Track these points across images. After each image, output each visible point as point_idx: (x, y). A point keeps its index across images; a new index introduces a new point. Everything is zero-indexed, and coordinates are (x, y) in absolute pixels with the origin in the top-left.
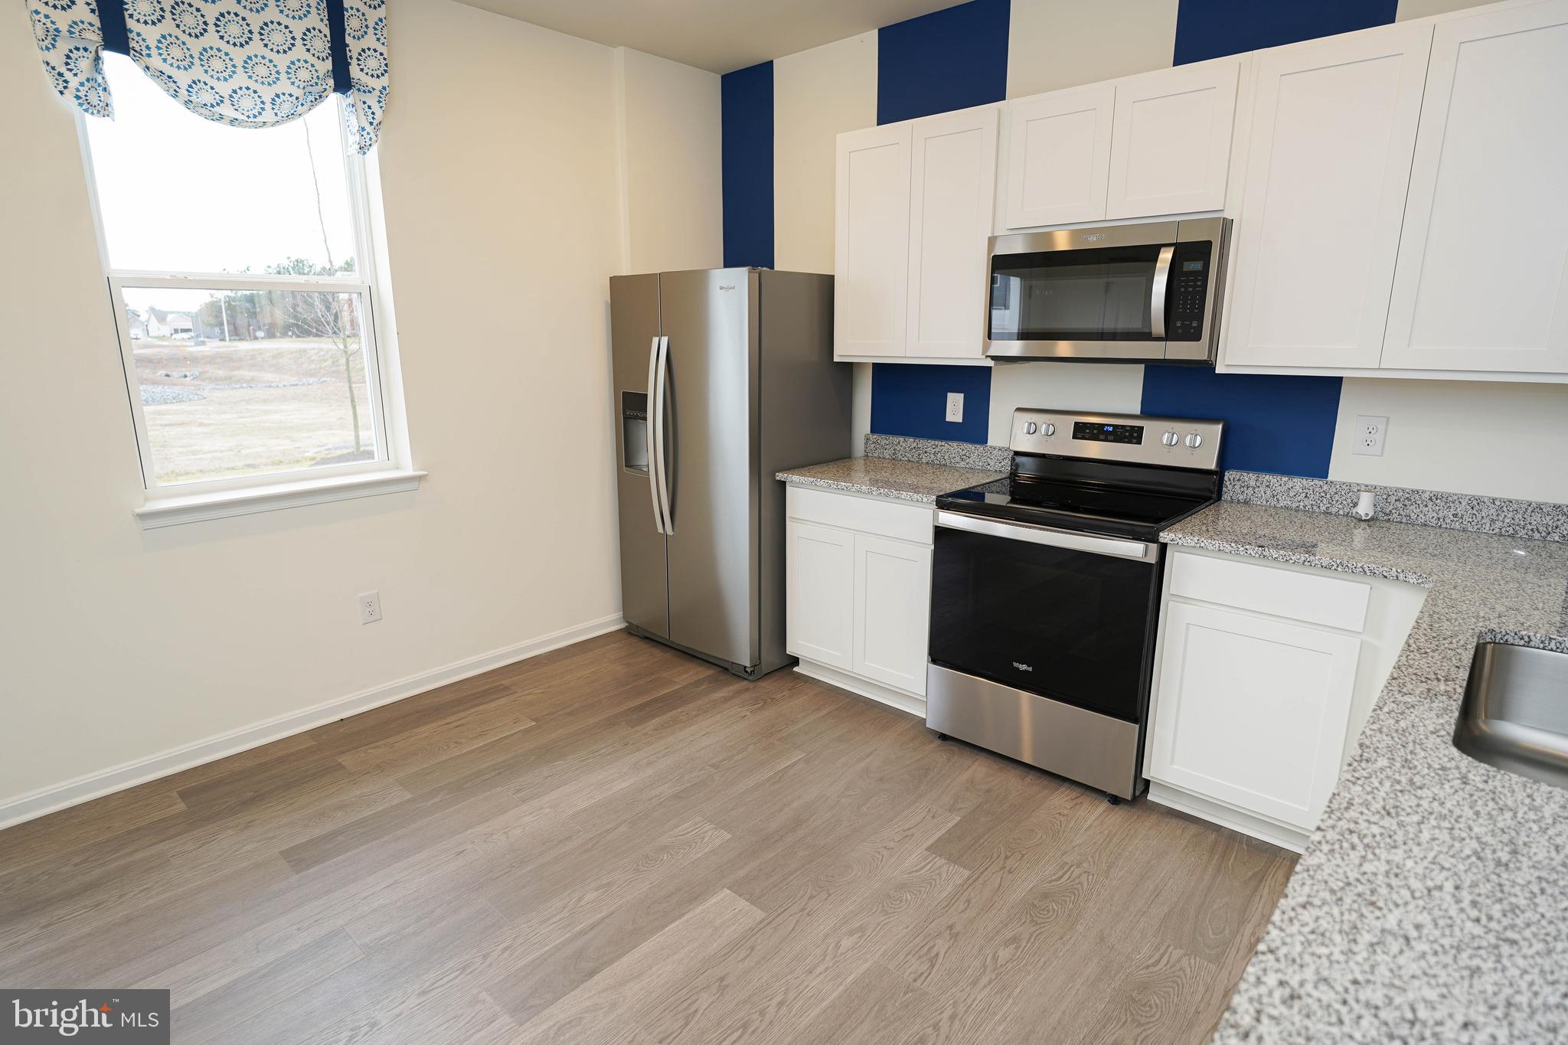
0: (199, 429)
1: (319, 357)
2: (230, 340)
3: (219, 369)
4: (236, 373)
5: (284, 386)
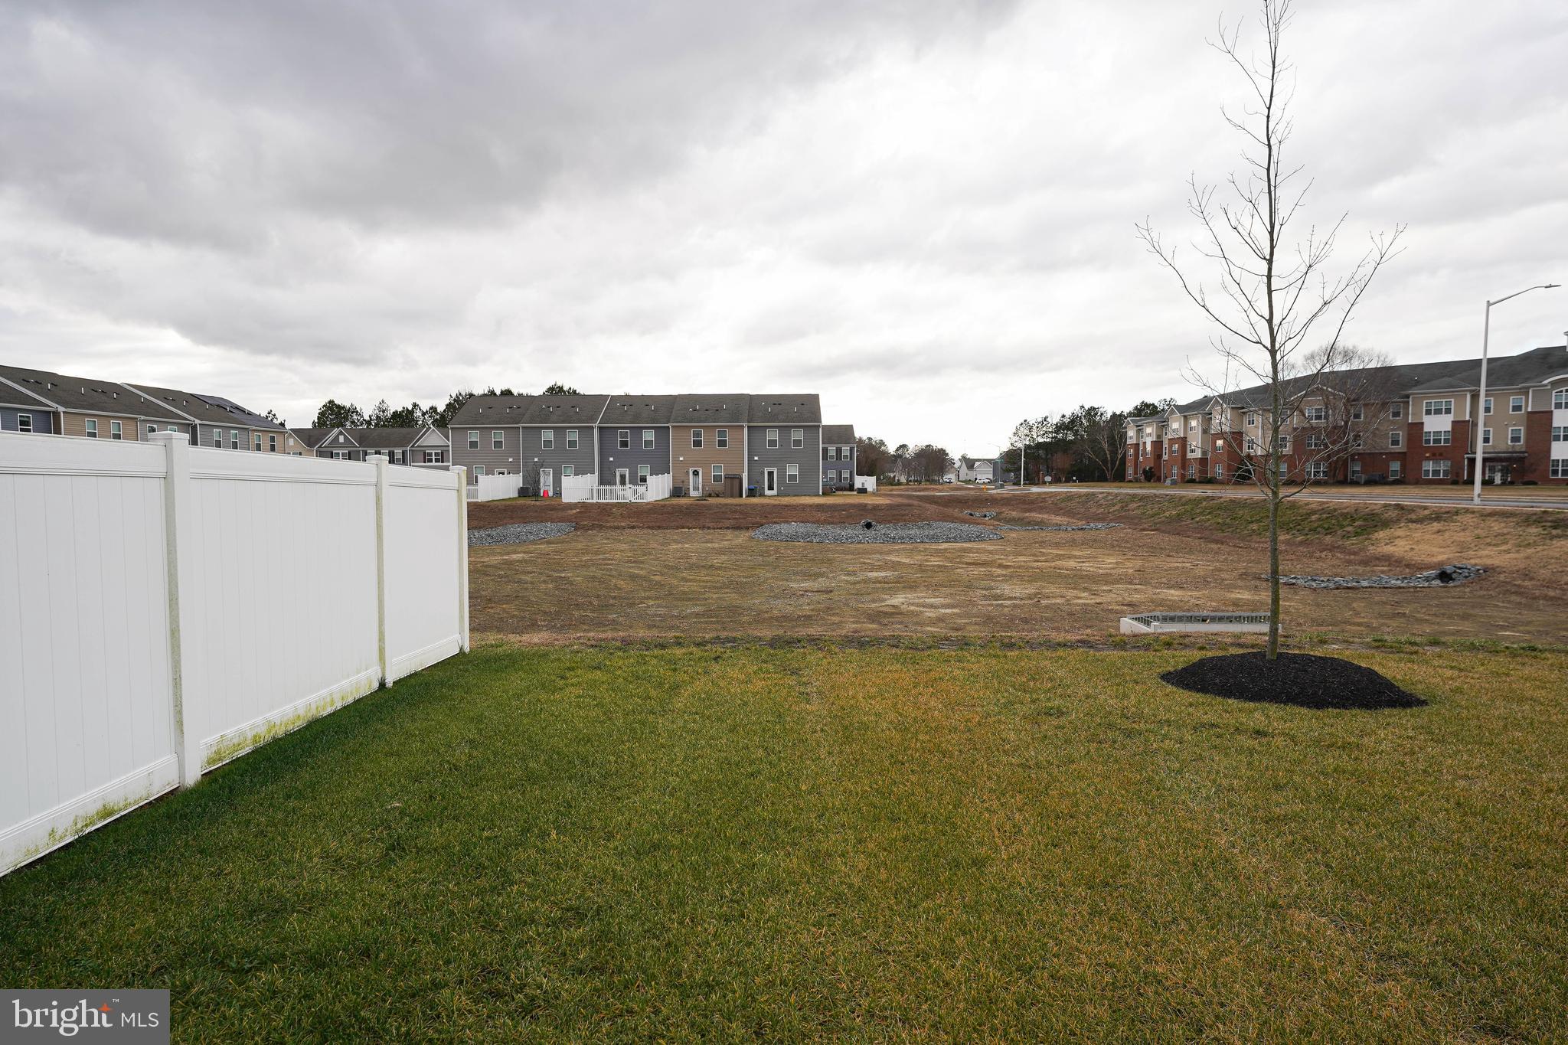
0: (999, 571)
1: (1107, 501)
2: (1024, 484)
3: (1014, 511)
4: (1027, 514)
5: (1073, 529)
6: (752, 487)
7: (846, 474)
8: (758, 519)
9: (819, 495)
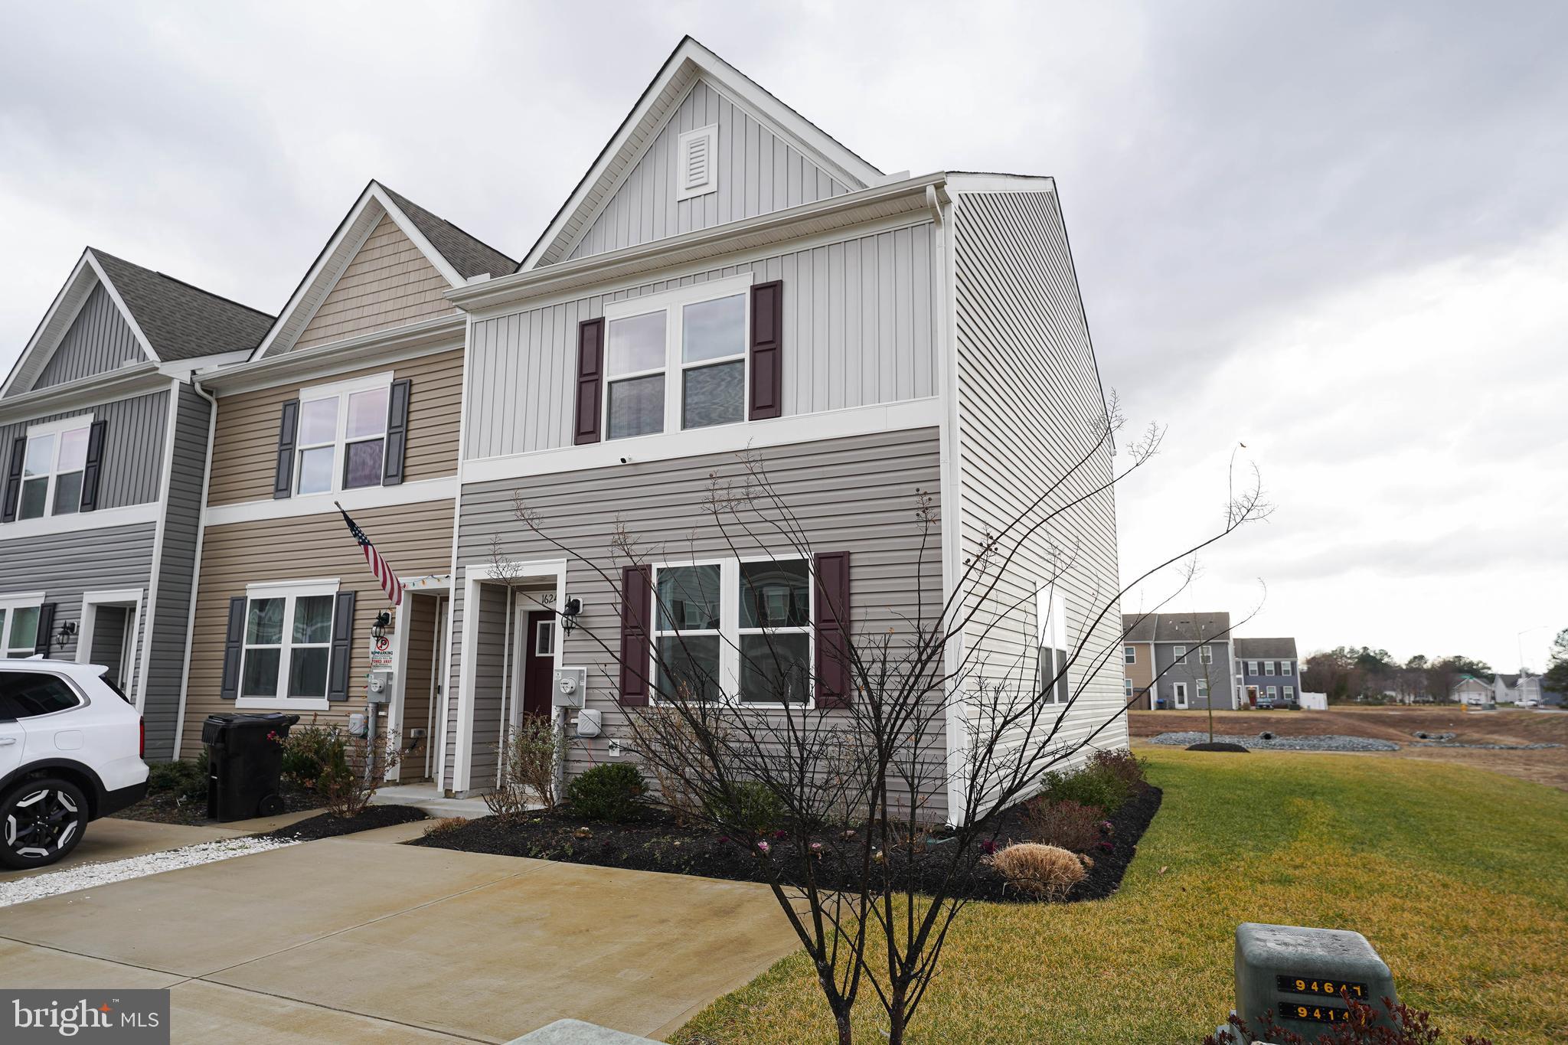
6: (1161, 700)
7: (1288, 690)
8: (1159, 728)
9: (1233, 710)
